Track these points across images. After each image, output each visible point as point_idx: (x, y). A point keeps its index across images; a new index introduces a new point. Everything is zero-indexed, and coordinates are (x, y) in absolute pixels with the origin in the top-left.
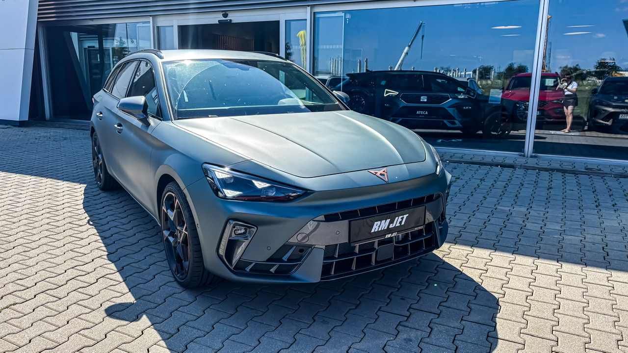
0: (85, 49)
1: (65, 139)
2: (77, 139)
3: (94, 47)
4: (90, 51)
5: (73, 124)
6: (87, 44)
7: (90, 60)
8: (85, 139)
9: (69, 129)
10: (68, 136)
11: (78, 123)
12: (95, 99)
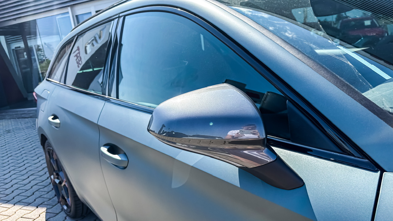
0: (13, 50)
1: (9, 131)
2: (19, 129)
3: (20, 47)
4: (17, 52)
5: (14, 113)
6: (14, 46)
7: (18, 58)
8: (27, 128)
9: (10, 119)
10: (11, 128)
11: (17, 111)
12: (37, 95)
